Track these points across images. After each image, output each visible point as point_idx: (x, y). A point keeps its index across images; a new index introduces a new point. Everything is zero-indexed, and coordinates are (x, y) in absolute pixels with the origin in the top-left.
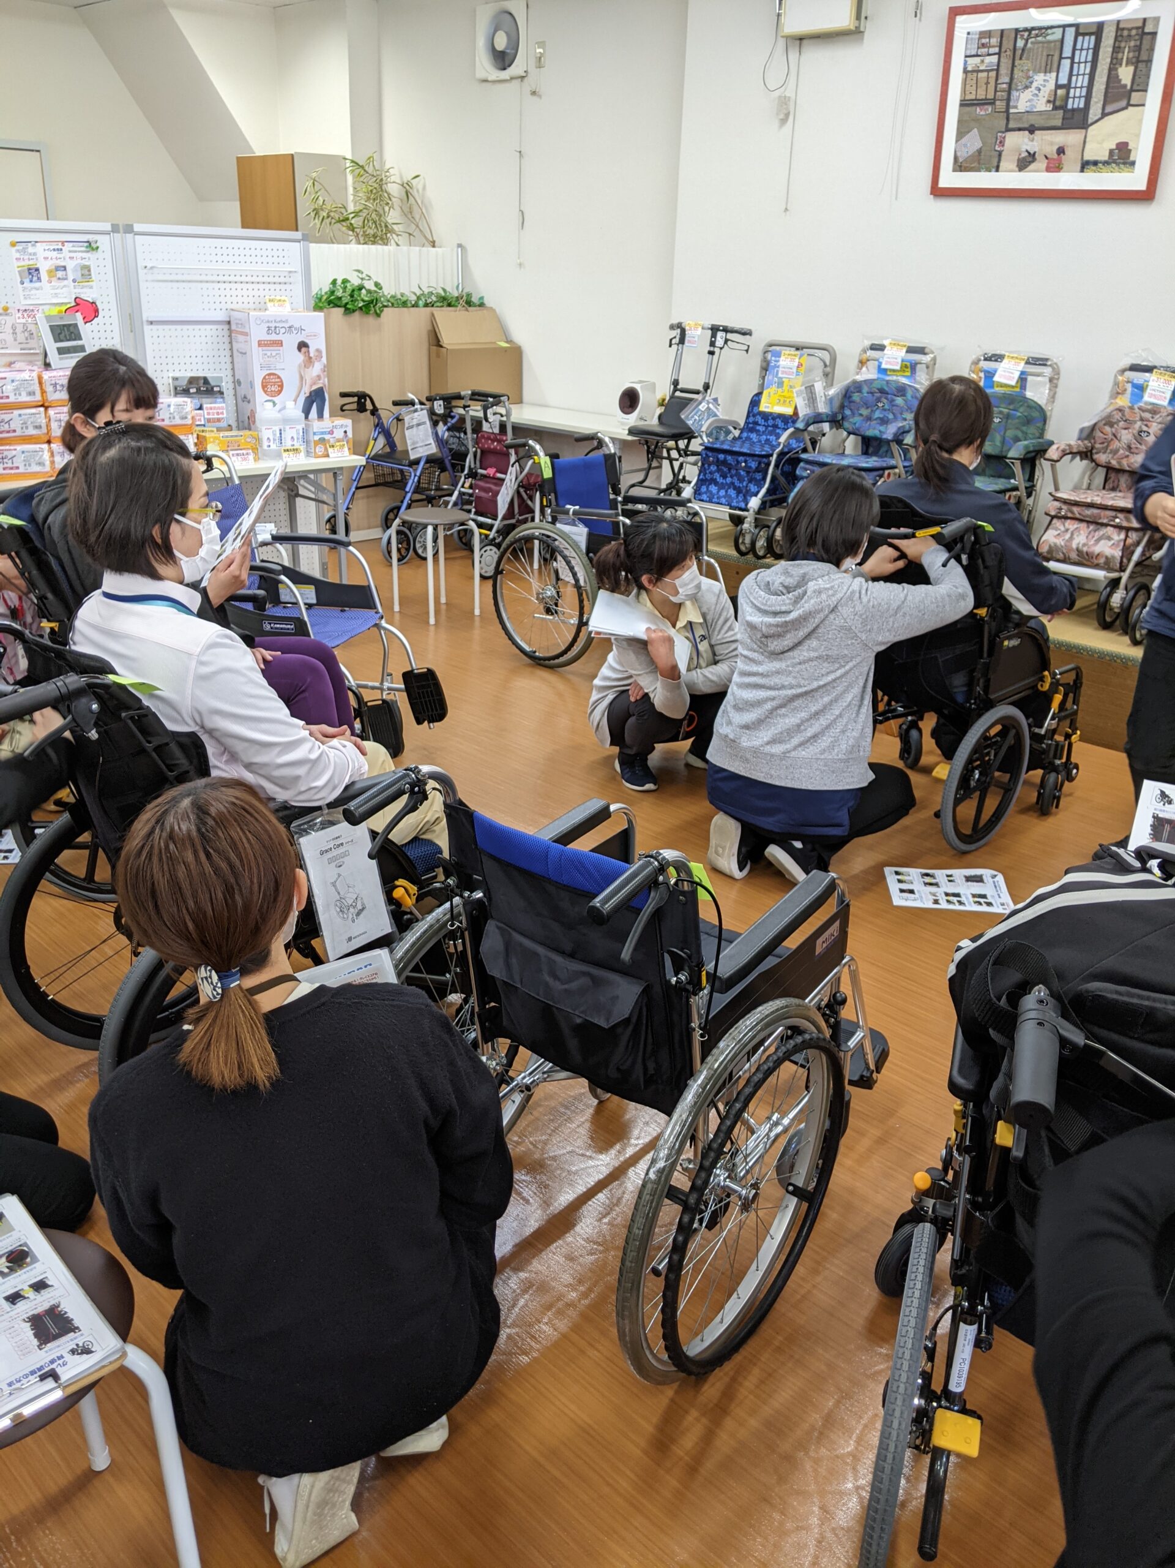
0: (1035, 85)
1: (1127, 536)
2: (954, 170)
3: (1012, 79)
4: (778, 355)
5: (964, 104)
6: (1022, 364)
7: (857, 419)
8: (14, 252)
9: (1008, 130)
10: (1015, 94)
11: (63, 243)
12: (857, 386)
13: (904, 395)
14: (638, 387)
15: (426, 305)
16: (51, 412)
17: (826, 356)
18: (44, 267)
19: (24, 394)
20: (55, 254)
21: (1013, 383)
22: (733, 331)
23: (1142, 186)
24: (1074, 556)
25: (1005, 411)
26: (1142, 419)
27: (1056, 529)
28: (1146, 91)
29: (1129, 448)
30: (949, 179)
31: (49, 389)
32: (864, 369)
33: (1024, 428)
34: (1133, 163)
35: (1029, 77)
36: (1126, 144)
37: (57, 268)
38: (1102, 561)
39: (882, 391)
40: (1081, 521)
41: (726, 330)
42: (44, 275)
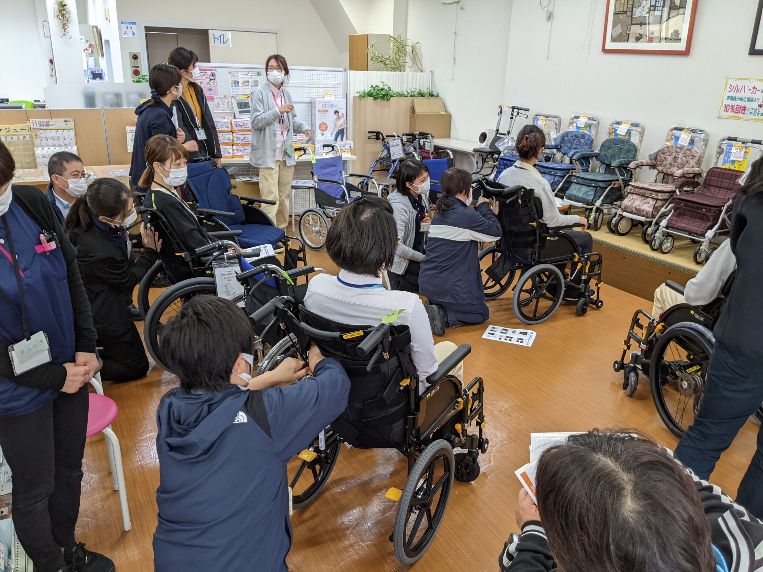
0: (642, 5)
1: (656, 202)
2: (611, 42)
3: (633, 3)
4: (538, 119)
5: (616, 13)
6: (629, 126)
7: (566, 148)
8: (230, 76)
9: (632, 24)
10: (634, 9)
11: (248, 72)
12: (567, 134)
13: (584, 138)
14: (486, 132)
15: (412, 96)
16: (234, 134)
17: (557, 121)
18: (241, 81)
19: (225, 127)
20: (245, 76)
21: (624, 134)
22: (521, 109)
23: (684, 49)
24: (634, 210)
25: (620, 146)
26: (676, 152)
27: (629, 198)
28: (685, 8)
29: (671, 164)
30: (610, 45)
31: (234, 126)
32: (571, 127)
33: (627, 154)
34: (680, 39)
35: (640, 2)
36: (677, 31)
37: (245, 82)
38: (645, 213)
39: (576, 136)
40: (639, 195)
41: (518, 109)
42: (240, 84)
